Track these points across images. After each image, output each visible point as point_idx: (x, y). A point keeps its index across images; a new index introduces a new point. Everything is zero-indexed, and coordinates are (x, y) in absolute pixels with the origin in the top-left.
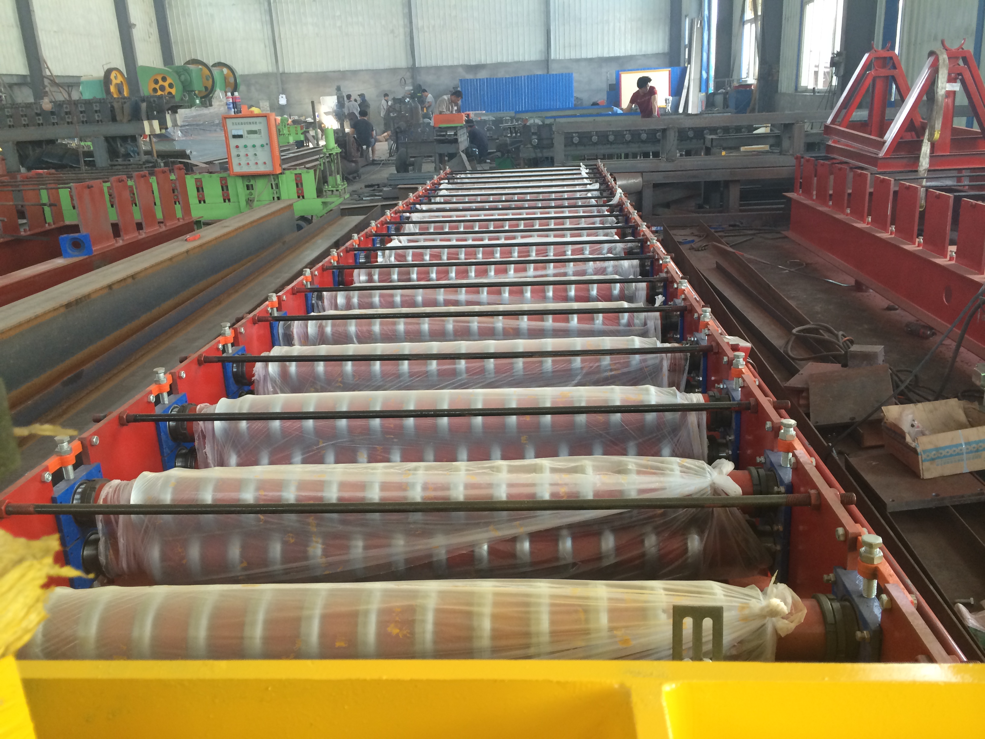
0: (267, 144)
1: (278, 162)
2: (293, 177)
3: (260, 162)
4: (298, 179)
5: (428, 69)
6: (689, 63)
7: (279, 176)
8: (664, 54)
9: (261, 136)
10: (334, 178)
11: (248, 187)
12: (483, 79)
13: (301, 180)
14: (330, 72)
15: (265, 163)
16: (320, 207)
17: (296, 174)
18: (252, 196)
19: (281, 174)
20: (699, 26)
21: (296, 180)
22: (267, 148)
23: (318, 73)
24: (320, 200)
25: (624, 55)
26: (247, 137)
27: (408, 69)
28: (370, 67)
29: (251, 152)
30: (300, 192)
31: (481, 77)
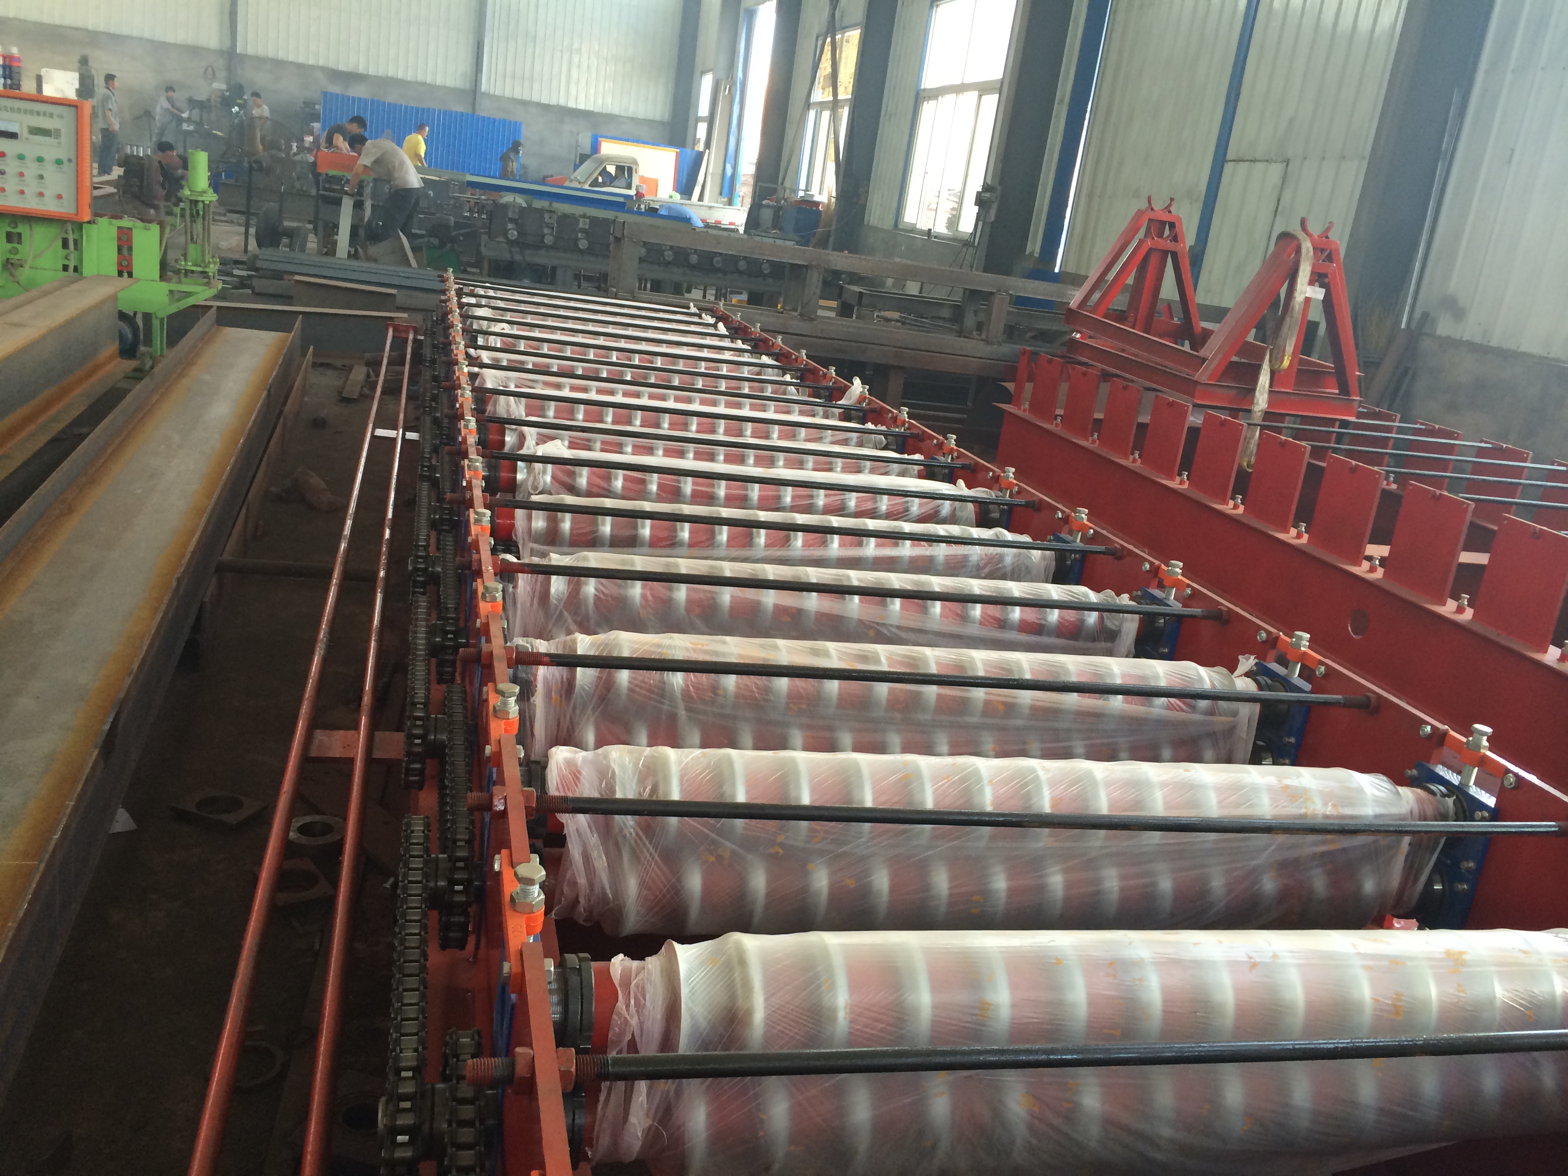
0: (70, 160)
1: (87, 199)
2: (114, 232)
3: (49, 193)
4: (125, 238)
5: (260, 61)
6: (708, 145)
7: (85, 226)
8: (662, 123)
9: (60, 143)
10: (199, 248)
11: (9, 237)
12: (366, 100)
13: (130, 241)
14: (66, 27)
15: (60, 197)
16: (166, 299)
17: (119, 228)
18: (18, 257)
19: (89, 222)
20: (727, 92)
21: (119, 239)
22: (69, 169)
23: (41, 24)
24: (165, 287)
25: (600, 111)
26: (27, 139)
27: (221, 53)
28: (147, 34)
29: (31, 170)
30: (125, 263)
31: (356, 95)
